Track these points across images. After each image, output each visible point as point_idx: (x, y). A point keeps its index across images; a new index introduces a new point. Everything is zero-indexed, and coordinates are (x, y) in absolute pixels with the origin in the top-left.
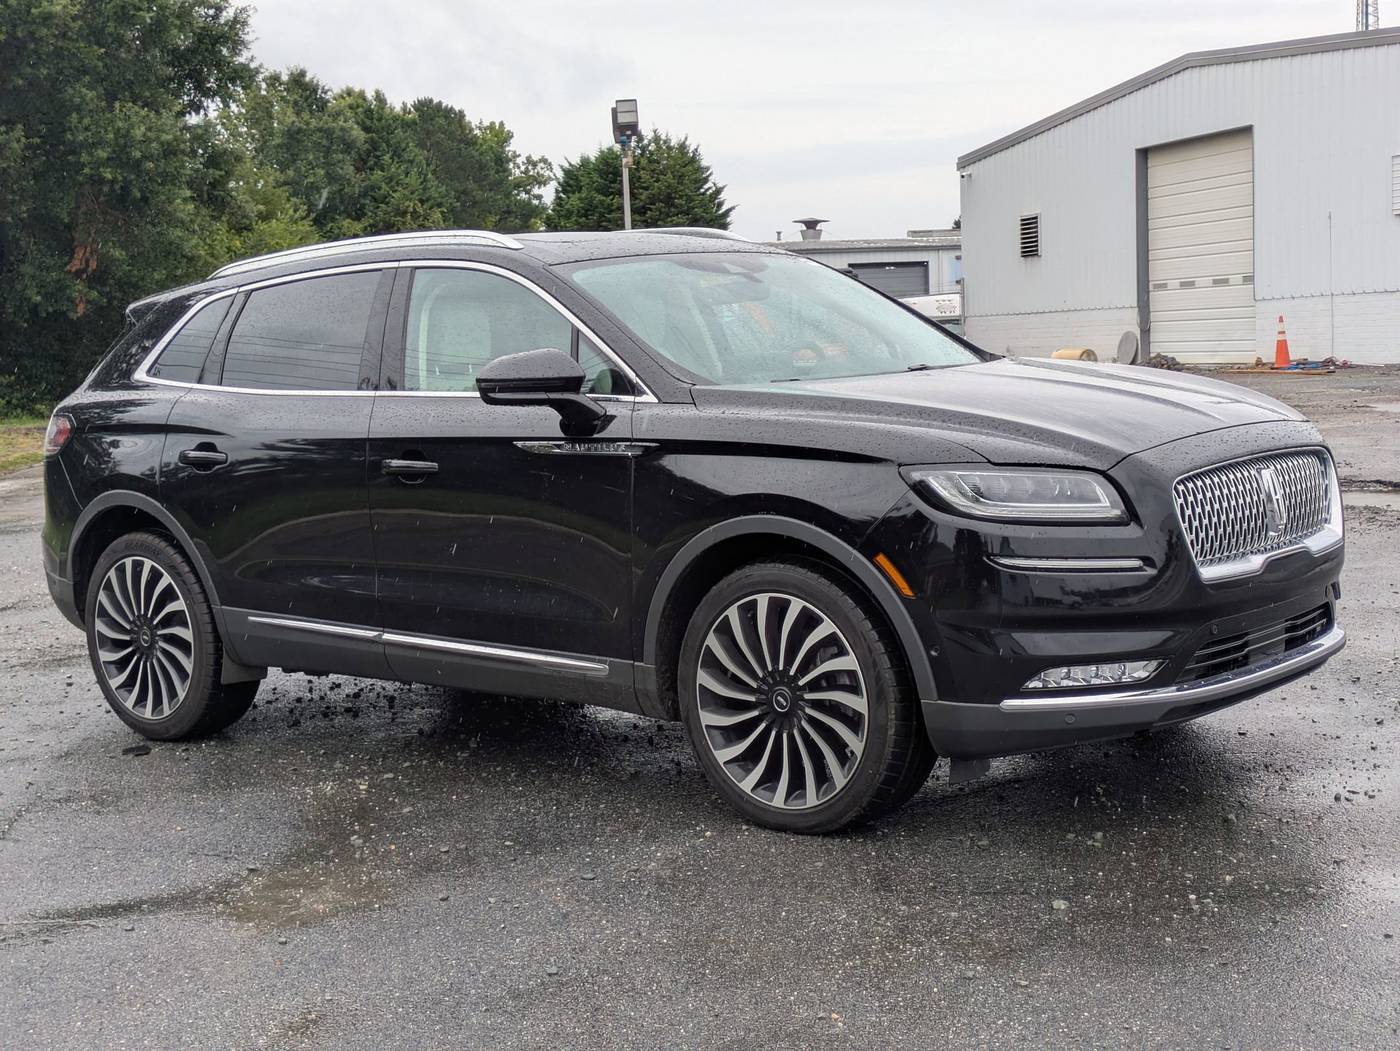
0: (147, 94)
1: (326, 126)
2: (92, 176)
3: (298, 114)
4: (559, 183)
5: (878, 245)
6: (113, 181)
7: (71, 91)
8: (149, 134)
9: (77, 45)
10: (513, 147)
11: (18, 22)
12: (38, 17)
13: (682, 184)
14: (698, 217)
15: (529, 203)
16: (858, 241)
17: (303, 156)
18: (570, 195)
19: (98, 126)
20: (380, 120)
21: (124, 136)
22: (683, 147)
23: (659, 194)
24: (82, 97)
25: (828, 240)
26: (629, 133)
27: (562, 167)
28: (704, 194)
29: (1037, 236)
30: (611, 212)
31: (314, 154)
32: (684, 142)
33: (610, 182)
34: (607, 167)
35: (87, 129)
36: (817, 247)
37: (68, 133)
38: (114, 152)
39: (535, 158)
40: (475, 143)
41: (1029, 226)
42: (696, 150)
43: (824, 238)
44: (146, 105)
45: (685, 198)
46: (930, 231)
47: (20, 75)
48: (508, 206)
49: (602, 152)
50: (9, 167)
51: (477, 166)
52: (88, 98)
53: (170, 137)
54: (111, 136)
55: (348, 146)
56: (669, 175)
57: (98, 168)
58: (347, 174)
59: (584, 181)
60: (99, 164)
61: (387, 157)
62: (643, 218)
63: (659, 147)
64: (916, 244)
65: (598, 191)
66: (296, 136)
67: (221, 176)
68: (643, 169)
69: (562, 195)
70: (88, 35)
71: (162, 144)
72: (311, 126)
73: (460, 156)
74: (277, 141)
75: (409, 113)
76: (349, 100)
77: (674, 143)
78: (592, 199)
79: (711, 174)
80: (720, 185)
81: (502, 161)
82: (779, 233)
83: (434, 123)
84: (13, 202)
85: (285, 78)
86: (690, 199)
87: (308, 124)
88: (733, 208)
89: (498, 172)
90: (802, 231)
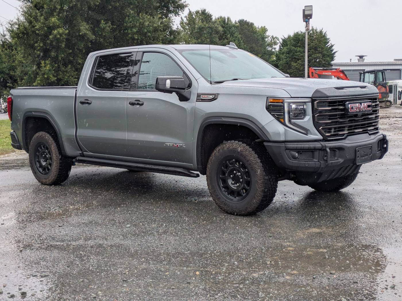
0: (150, 11)
1: (211, 26)
2: (131, 37)
3: (203, 23)
4: (281, 44)
6: (138, 39)
7: (126, 10)
8: (150, 24)
10: (268, 34)
13: (320, 43)
14: (325, 54)
15: (271, 51)
16: (377, 62)
17: (203, 36)
18: (284, 47)
19: (134, 21)
21: (142, 24)
22: (321, 32)
23: (313, 47)
24: (129, 13)
25: (367, 62)
26: (309, 18)
27: (282, 39)
28: (327, 47)
30: (297, 52)
31: (207, 35)
32: (322, 30)
33: (297, 43)
34: (296, 38)
35: (131, 22)
36: (364, 64)
37: (125, 23)
38: (139, 29)
39: (274, 37)
40: (256, 33)
42: (326, 33)
43: (365, 61)
44: (150, 14)
47: (111, 5)
48: (265, 52)
49: (295, 34)
50: (106, 35)
51: (256, 39)
52: (131, 13)
53: (156, 25)
54: (138, 24)
55: (217, 32)
56: (316, 41)
58: (216, 41)
59: (289, 43)
60: (134, 33)
61: (229, 36)
63: (313, 32)
64: (397, 63)
65: (292, 46)
66: (201, 29)
69: (281, 47)
71: (154, 27)
72: (206, 26)
73: (251, 37)
74: (196, 31)
75: (237, 24)
76: (220, 20)
77: (318, 30)
78: (291, 48)
79: (330, 41)
80: (333, 44)
81: (263, 38)
82: (351, 59)
83: (244, 26)
85: (200, 12)
86: (322, 48)
88: (337, 52)
89: (262, 41)
90: (358, 59)
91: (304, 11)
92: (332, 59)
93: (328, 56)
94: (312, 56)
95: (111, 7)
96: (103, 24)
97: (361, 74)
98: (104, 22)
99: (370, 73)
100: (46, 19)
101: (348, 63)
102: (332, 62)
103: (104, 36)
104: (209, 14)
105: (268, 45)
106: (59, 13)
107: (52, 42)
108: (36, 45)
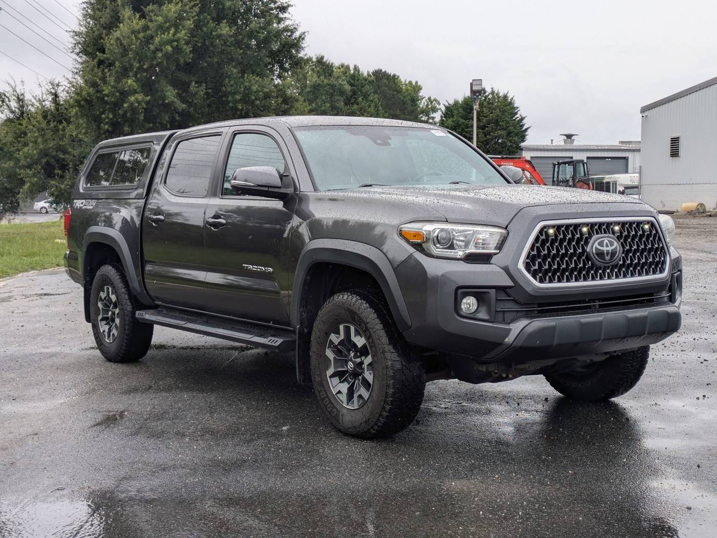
0: (258, 70)
1: (332, 83)
2: (233, 107)
3: (319, 77)
4: (443, 113)
5: (603, 148)
6: (242, 110)
7: (226, 69)
8: (259, 88)
9: (230, 49)
10: (421, 93)
11: (206, 38)
12: (216, 36)
13: (504, 115)
14: (511, 131)
16: (593, 146)
17: (320, 97)
18: (448, 119)
19: (237, 85)
20: (358, 80)
21: (248, 90)
22: (505, 97)
23: (492, 119)
24: (231, 72)
25: (577, 144)
26: (478, 94)
27: (445, 105)
28: (514, 120)
29: (678, 147)
30: (468, 128)
31: (325, 96)
32: (507, 94)
33: (468, 113)
34: (467, 106)
35: (232, 86)
36: (571, 148)
37: (223, 87)
38: (243, 96)
39: (432, 99)
40: (401, 92)
41: (675, 142)
42: (512, 98)
43: (575, 143)
44: (258, 75)
45: (505, 122)
46: (631, 142)
47: (205, 62)
49: (465, 98)
50: (198, 102)
51: (402, 103)
52: (234, 72)
53: (267, 90)
54: (242, 89)
55: (342, 93)
56: (498, 110)
57: (236, 103)
58: (340, 106)
59: (455, 112)
60: (236, 102)
61: (360, 99)
62: (483, 131)
63: (493, 97)
64: (623, 148)
65: (461, 117)
66: (317, 87)
67: (288, 108)
68: (485, 107)
69: (444, 119)
70: (235, 44)
71: (264, 93)
72: (325, 83)
73: (394, 98)
74: (308, 90)
75: (371, 76)
76: (342, 69)
77: (501, 94)
78: (459, 121)
79: (519, 111)
80: (523, 116)
81: (415, 100)
82: (552, 140)
83: (382, 81)
84: (198, 117)
85: (314, 60)
86: (508, 122)
87: (323, 82)
88: (529, 128)
89: (412, 106)
90: (564, 140)
91: (471, 84)
92: (523, 138)
93: (517, 134)
94: (491, 134)
95: (205, 64)
96: (193, 87)
97: (554, 165)
98: (196, 84)
99: (567, 165)
100: (118, 81)
101: (547, 146)
102: (522, 144)
103: (196, 103)
104: (329, 63)
105: (422, 112)
106: (136, 73)
107: (125, 112)
108: (103, 116)
